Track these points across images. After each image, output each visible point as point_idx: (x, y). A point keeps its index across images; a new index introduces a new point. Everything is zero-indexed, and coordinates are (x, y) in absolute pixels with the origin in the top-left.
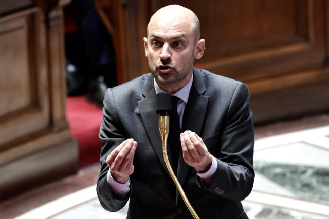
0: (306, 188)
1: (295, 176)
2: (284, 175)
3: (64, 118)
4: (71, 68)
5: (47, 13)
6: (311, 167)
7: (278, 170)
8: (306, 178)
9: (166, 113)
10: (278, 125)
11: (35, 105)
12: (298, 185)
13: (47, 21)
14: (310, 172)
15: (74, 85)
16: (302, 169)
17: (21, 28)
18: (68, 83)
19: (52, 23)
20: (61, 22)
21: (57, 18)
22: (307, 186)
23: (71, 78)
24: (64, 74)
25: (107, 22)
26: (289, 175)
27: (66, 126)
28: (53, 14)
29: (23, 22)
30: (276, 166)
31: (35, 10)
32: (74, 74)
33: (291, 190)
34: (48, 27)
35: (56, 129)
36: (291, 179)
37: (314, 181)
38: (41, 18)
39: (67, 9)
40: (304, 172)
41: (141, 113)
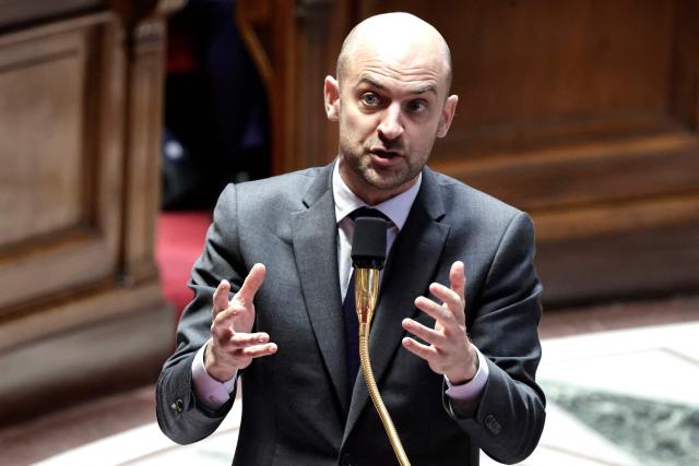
0: (666, 453)
1: (643, 424)
2: (619, 420)
3: (149, 257)
4: (174, 150)
5: (130, 26)
6: (681, 407)
7: (608, 408)
8: (668, 429)
9: (373, 262)
10: (616, 309)
11: (89, 224)
12: (651, 444)
13: (130, 44)
14: (677, 417)
15: (177, 188)
16: (661, 409)
17: (71, 53)
18: (166, 183)
19: (141, 49)
20: (160, 47)
21: (152, 38)
22: (669, 446)
23: (171, 171)
24: (158, 163)
25: (260, 56)
26: (631, 420)
27: (153, 277)
28: (145, 29)
29: (76, 42)
30: (604, 397)
31: (104, 17)
32: (180, 164)
33: (633, 453)
34: (131, 57)
35: (130, 279)
36: (634, 428)
37: (684, 438)
38: (118, 35)
39: (175, 21)
40: (664, 417)
41: (295, 239)
